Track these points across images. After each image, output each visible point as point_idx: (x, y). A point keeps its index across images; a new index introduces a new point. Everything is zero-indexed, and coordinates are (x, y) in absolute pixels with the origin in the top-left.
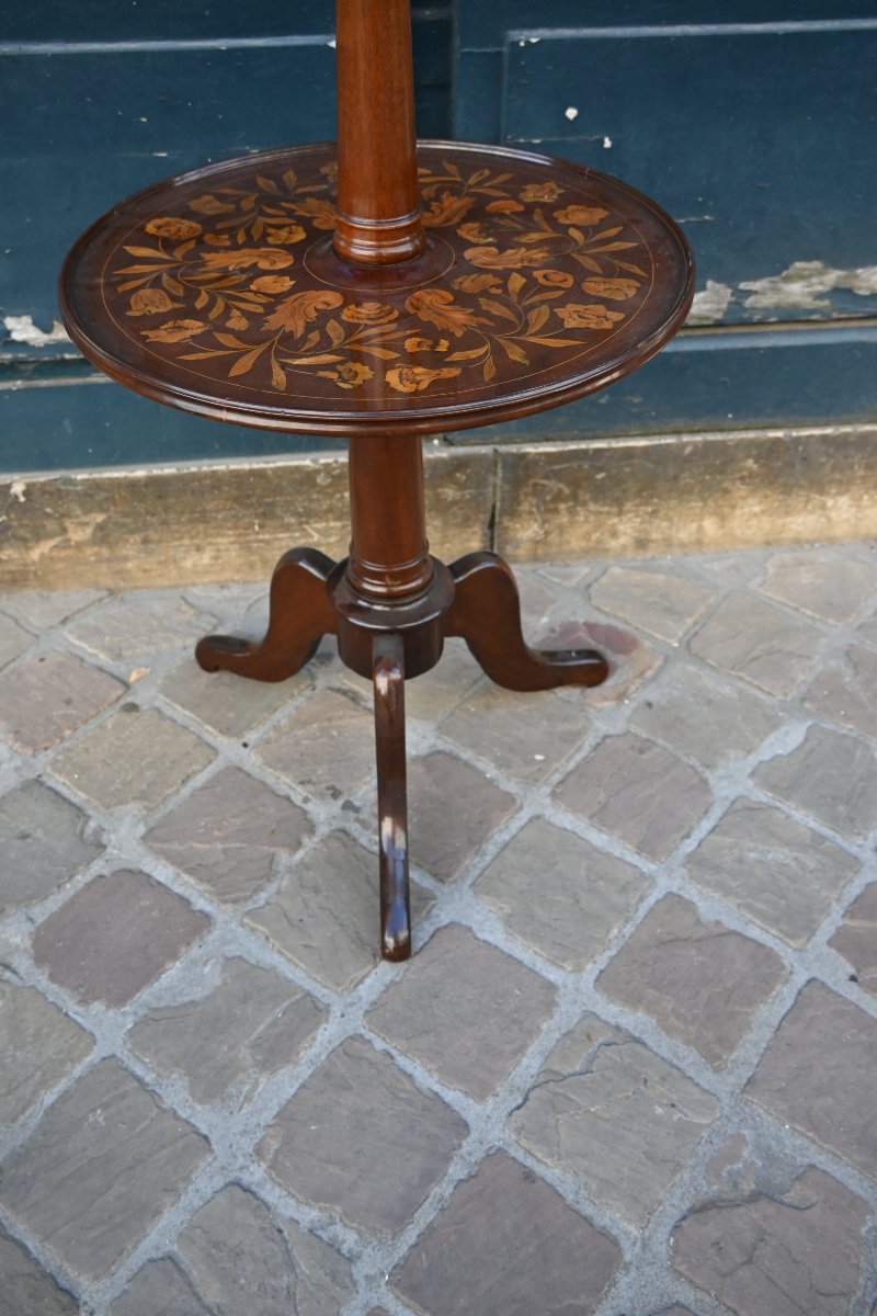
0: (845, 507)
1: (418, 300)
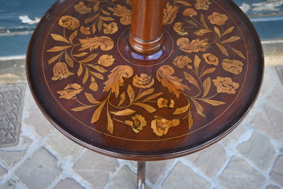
1: (161, 72)
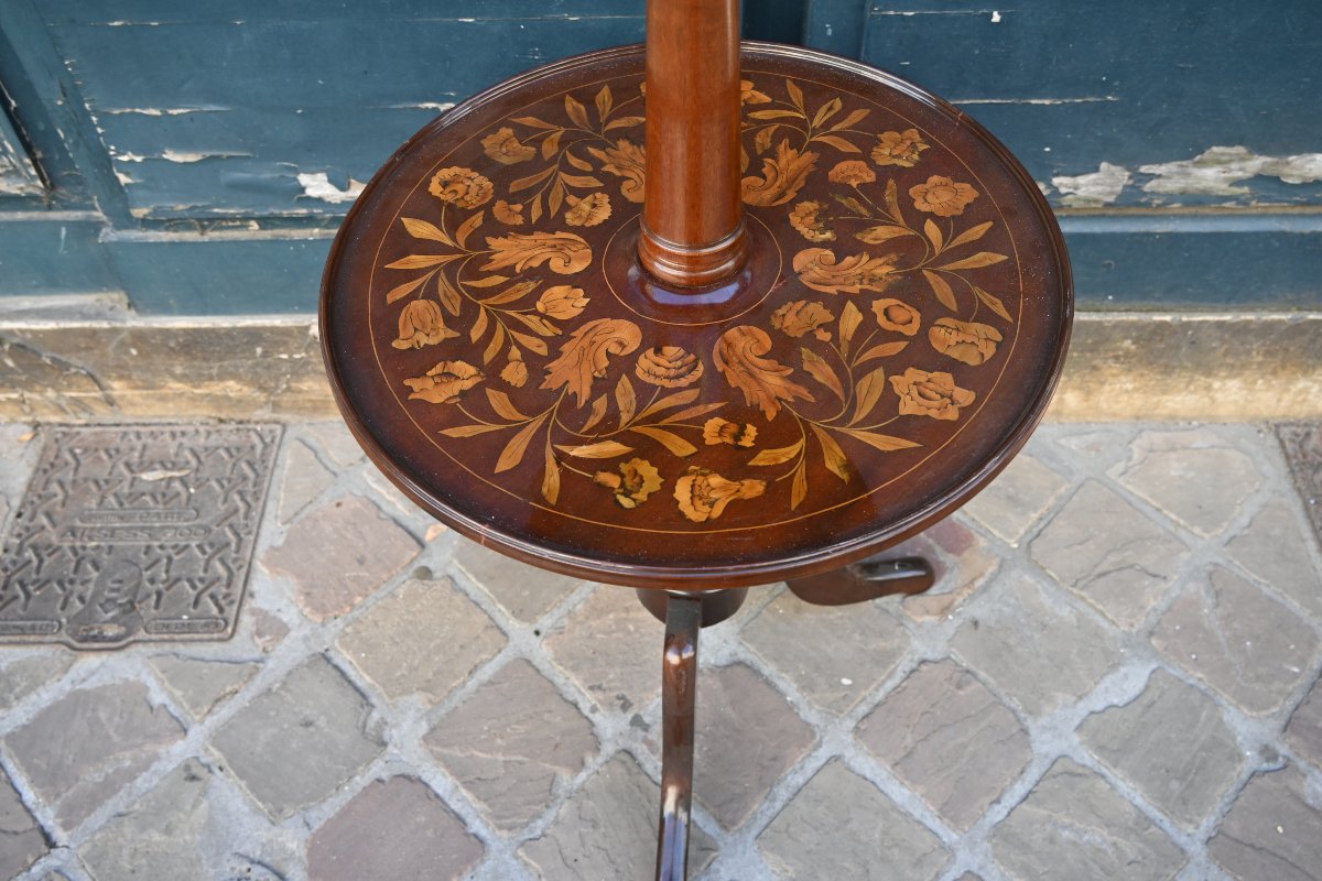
0: (1234, 390)
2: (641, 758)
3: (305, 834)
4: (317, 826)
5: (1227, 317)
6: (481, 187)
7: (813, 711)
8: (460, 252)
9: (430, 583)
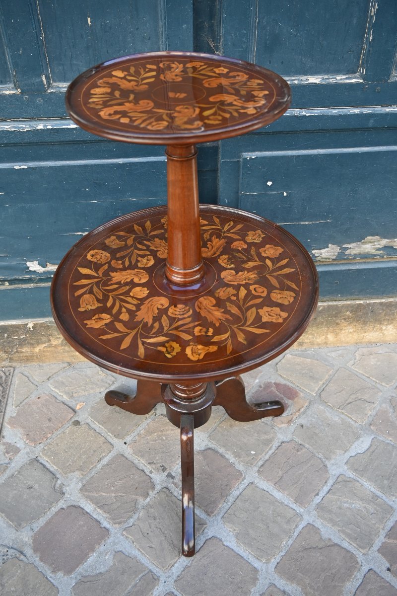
0: (391, 329)
1: (201, 303)
2: (172, 490)
3: (31, 534)
4: (36, 530)
5: (383, 301)
6: (106, 256)
7: (241, 465)
8: (100, 278)
9: (79, 427)
